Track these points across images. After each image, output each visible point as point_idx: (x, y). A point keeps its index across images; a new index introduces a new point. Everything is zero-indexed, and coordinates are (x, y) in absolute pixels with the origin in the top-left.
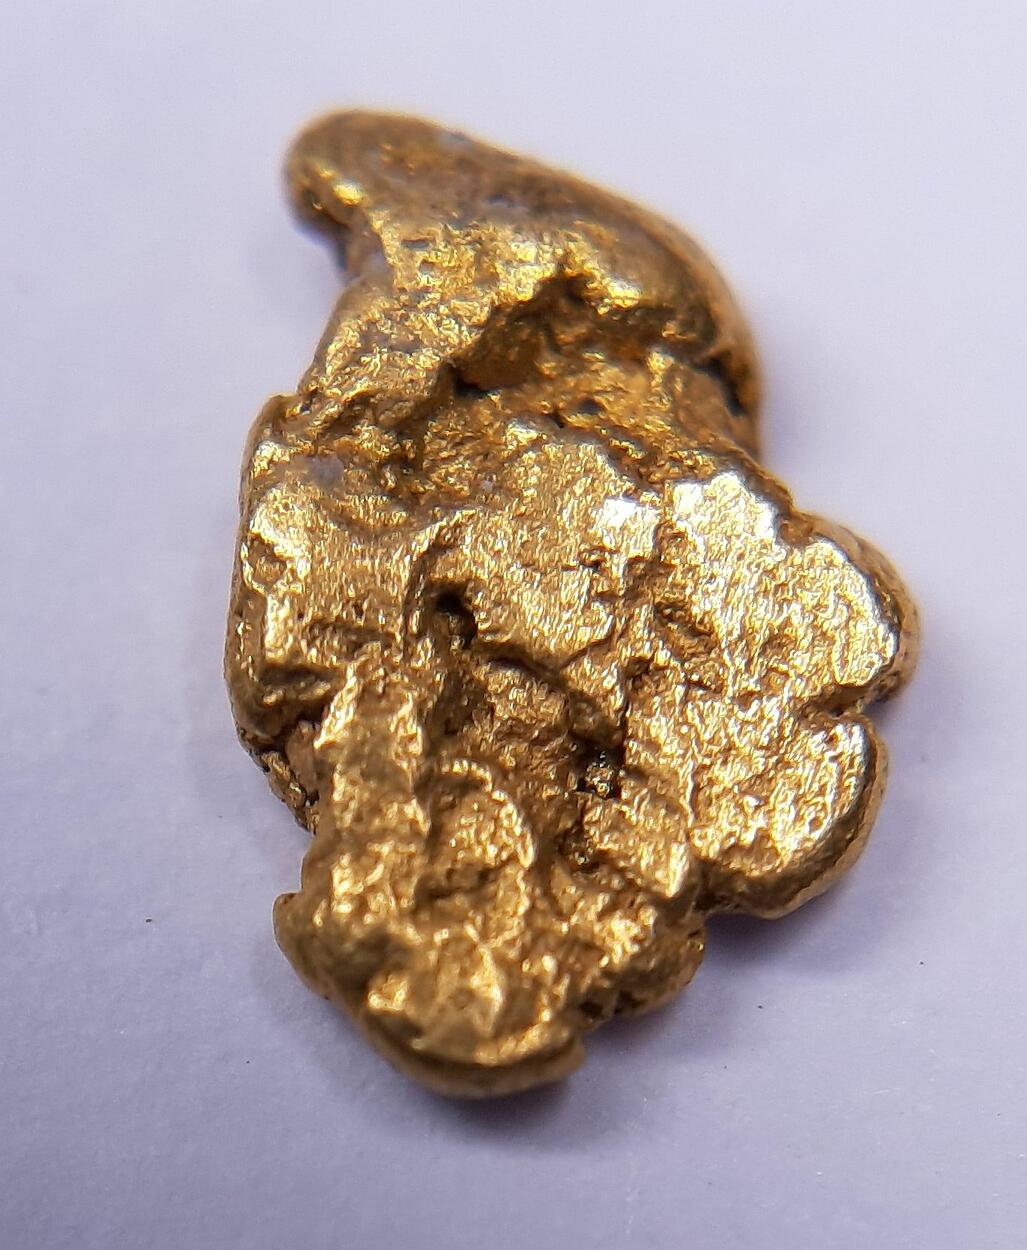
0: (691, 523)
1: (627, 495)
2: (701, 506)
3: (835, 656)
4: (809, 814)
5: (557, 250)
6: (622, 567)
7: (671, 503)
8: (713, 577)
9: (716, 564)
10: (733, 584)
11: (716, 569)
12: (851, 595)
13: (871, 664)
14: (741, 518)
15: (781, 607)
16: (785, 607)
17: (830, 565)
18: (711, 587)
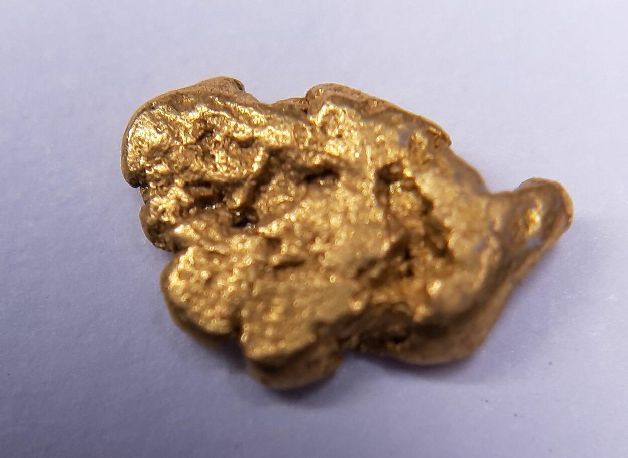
6: (324, 250)
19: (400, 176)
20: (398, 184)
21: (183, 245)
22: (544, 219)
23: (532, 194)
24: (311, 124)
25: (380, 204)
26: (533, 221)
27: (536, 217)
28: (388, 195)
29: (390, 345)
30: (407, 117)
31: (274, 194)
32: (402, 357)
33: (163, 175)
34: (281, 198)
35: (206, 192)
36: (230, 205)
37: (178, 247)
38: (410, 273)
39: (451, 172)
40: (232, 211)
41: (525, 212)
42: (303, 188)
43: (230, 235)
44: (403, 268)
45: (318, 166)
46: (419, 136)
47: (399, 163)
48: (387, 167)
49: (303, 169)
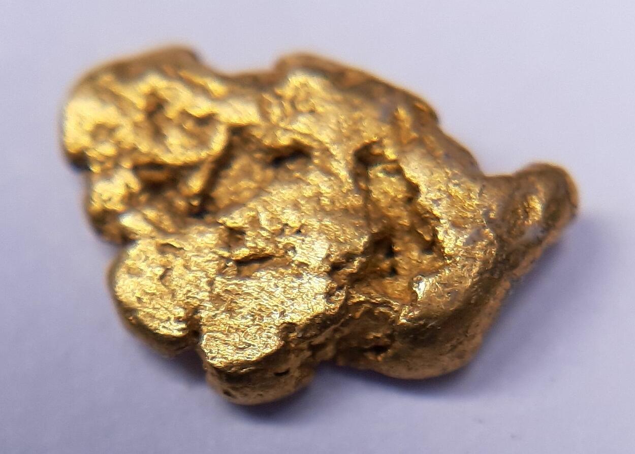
0: (306, 283)
1: (328, 256)
2: (313, 291)
3: (219, 335)
4: (145, 299)
5: (459, 258)
6: (294, 243)
7: (318, 276)
8: (277, 287)
9: (283, 290)
10: (271, 294)
11: (280, 289)
12: (248, 351)
13: (211, 352)
14: (301, 308)
15: (253, 316)
16: (252, 318)
17: (266, 346)
18: (272, 284)
19: (381, 158)
20: (379, 168)
21: (132, 236)
22: (546, 208)
23: (532, 178)
24: (279, 97)
25: (358, 189)
26: (533, 209)
27: (537, 205)
28: (368, 180)
29: (371, 356)
30: (390, 90)
31: (237, 179)
32: (384, 369)
33: (108, 158)
34: (244, 184)
35: (158, 176)
36: (185, 191)
37: (126, 239)
38: (394, 272)
39: (440, 152)
40: (188, 198)
41: (525, 198)
42: (270, 173)
43: (185, 225)
44: (386, 265)
45: (287, 147)
46: (402, 113)
47: (379, 143)
48: (367, 148)
49: (269, 150)
